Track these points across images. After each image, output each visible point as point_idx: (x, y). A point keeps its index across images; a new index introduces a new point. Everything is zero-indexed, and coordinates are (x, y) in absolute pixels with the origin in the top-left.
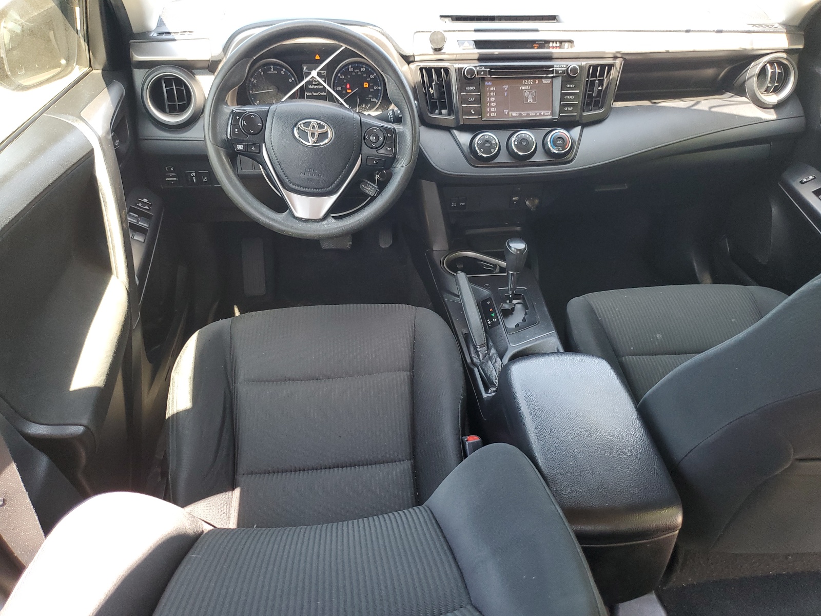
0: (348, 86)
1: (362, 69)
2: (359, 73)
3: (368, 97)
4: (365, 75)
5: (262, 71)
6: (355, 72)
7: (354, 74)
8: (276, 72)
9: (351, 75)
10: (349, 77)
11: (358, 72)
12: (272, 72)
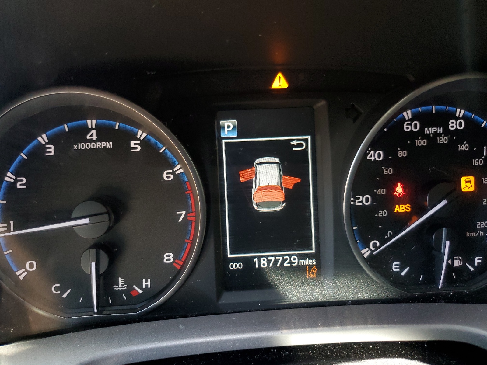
0: (399, 190)
1: (453, 125)
2: (443, 140)
3: (476, 230)
4: (464, 147)
5: (51, 141)
6: (427, 136)
7: (421, 143)
8: (109, 145)
9: (412, 149)
10: (402, 154)
11: (436, 135)
12: (91, 146)
